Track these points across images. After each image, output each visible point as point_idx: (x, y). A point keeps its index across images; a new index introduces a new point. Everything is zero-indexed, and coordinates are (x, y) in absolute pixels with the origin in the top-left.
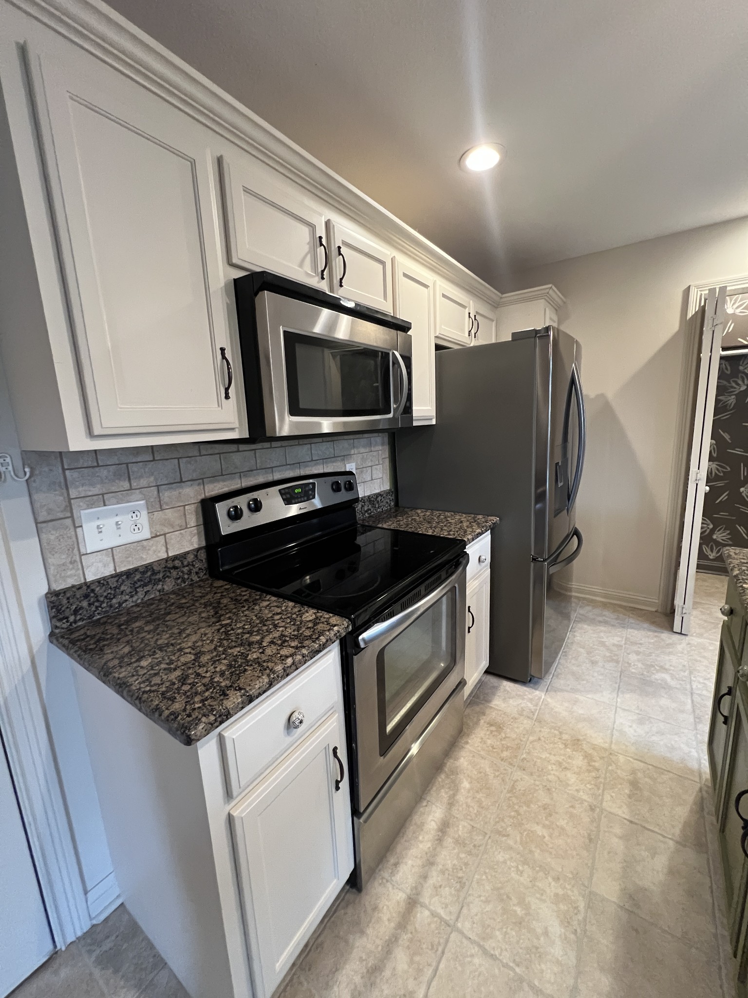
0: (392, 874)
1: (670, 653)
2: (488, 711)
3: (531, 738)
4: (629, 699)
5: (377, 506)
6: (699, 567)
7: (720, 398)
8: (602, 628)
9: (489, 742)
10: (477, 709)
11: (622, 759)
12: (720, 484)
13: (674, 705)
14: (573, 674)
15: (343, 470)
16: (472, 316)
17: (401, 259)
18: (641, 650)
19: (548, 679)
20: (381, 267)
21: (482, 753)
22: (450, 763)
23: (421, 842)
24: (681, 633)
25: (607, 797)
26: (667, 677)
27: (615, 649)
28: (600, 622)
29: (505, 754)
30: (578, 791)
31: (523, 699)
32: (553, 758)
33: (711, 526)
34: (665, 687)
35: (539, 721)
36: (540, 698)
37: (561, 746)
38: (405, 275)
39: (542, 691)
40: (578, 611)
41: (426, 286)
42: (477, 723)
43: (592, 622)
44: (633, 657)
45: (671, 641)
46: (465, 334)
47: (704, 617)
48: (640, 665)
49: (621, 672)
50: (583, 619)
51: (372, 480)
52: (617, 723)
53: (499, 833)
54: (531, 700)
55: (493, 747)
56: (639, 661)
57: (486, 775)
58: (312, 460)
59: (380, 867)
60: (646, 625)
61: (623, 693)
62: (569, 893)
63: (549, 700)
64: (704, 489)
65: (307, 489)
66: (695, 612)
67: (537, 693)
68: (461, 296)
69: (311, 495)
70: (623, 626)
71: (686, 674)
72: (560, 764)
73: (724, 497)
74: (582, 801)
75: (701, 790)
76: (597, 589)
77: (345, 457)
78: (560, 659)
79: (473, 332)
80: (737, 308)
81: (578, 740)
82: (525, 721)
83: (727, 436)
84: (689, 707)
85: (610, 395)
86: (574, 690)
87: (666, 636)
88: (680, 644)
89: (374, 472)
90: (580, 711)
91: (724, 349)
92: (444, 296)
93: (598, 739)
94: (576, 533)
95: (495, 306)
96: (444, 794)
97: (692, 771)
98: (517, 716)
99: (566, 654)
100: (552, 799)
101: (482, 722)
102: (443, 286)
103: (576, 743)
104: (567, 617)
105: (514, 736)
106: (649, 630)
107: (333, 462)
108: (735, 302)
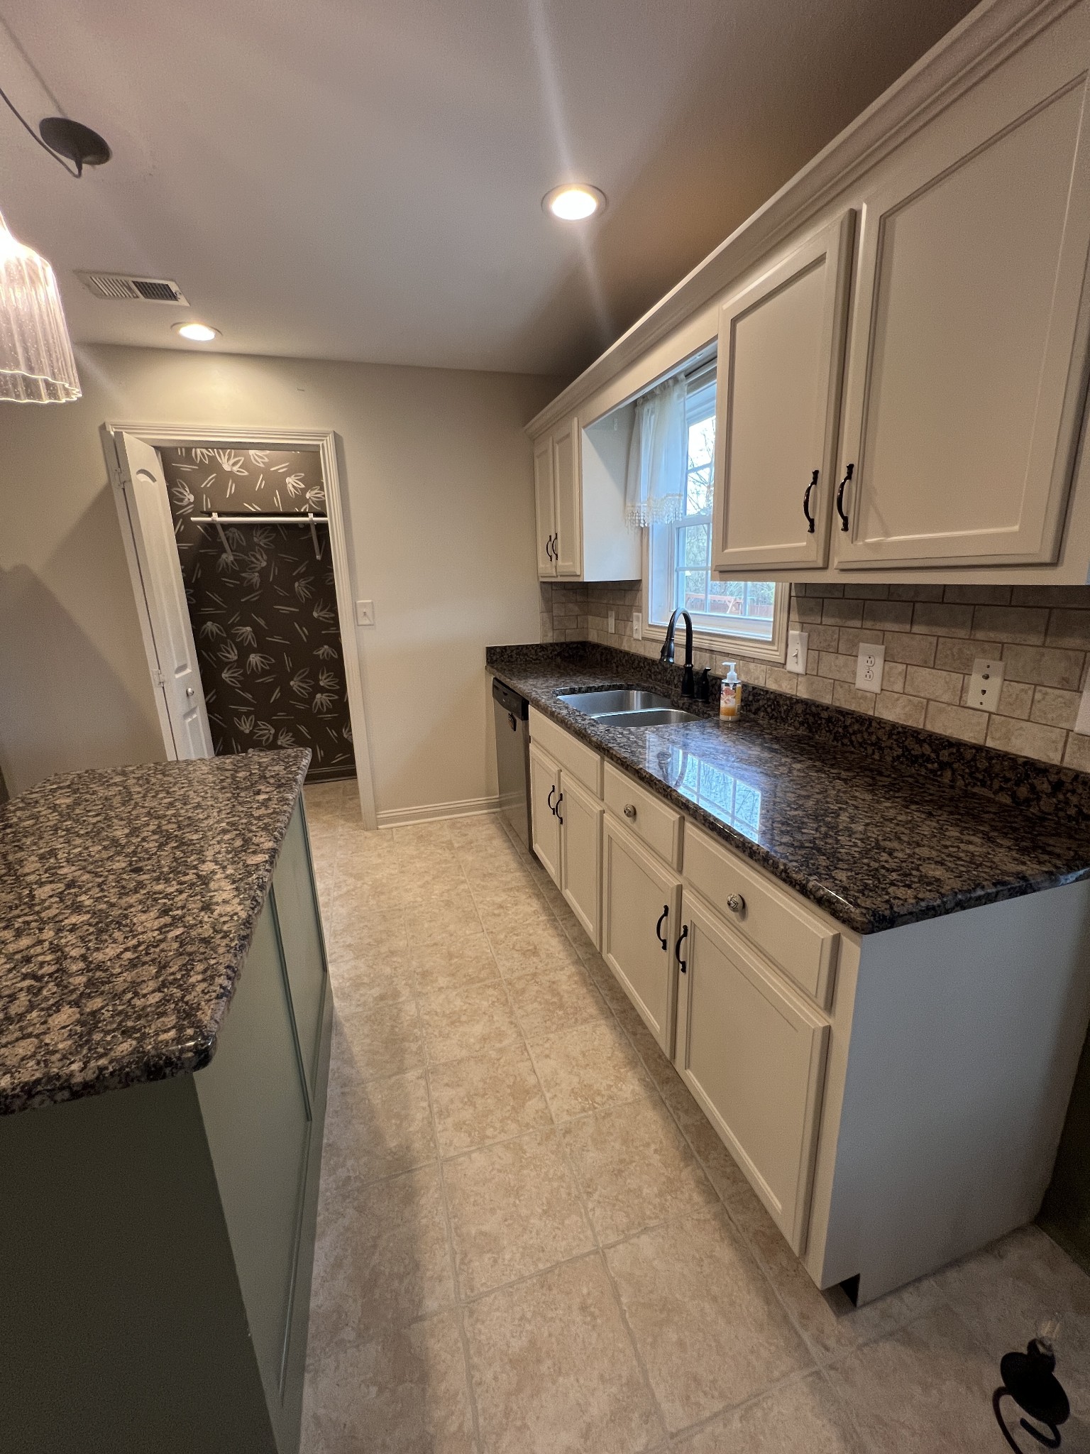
33: (273, 731)
80: (234, 464)
108: (232, 461)
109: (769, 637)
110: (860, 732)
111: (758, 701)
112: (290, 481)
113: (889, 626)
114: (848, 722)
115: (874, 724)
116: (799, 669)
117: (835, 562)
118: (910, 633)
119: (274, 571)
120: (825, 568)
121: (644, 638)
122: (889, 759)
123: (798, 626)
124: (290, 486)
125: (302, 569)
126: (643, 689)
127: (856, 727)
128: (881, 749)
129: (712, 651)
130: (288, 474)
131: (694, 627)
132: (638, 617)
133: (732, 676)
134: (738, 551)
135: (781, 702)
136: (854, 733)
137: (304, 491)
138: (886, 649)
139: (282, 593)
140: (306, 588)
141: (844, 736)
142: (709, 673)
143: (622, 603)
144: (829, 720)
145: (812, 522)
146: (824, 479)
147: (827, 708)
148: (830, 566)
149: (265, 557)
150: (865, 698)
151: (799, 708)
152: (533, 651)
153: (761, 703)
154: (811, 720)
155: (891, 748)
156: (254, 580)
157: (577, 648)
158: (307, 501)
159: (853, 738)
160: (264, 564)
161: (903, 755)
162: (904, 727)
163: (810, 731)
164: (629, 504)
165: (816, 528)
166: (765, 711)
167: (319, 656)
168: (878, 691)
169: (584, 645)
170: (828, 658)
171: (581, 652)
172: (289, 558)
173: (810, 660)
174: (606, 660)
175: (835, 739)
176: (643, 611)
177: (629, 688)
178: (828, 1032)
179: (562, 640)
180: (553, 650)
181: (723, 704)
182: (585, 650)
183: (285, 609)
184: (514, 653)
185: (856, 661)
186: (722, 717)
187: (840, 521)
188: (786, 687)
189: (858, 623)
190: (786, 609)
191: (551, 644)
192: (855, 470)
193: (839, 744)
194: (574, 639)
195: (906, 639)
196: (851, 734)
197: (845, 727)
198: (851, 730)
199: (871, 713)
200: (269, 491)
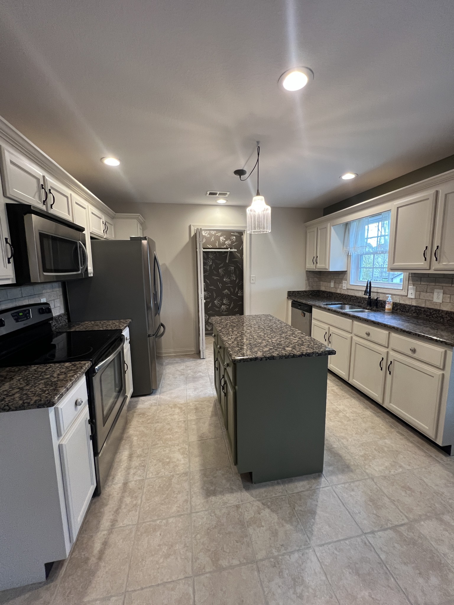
0: (113, 481)
1: (201, 366)
2: (136, 411)
3: (158, 412)
4: (191, 385)
5: (59, 323)
6: (206, 334)
7: (205, 267)
8: (177, 365)
9: (140, 421)
10: (131, 412)
11: (191, 404)
12: (208, 300)
13: (204, 381)
14: (169, 384)
15: (39, 302)
16: (104, 223)
17: (74, 195)
18: (192, 368)
19: (159, 390)
20: (66, 199)
21: (139, 425)
22: (125, 436)
23: (122, 465)
24: (203, 359)
25: (189, 416)
26: (201, 374)
27: (182, 371)
28: (175, 363)
29: (149, 421)
30: (179, 419)
31: (151, 400)
32: (168, 414)
33: (208, 317)
34: (201, 377)
35: (159, 405)
36: (158, 397)
37: (170, 409)
38: (76, 203)
39: (158, 395)
40: (166, 361)
41: (85, 208)
42: (133, 416)
43: (172, 364)
44: (189, 371)
45: (200, 362)
46: (101, 231)
47: (209, 351)
48: (192, 373)
49: (186, 378)
50: (168, 364)
51: (55, 307)
52: (188, 394)
53: (154, 445)
54: (154, 400)
55: (143, 422)
56: (191, 372)
57: (143, 431)
58: (22, 297)
59: (106, 483)
60: (191, 359)
61: (188, 384)
62: (183, 446)
63: (161, 396)
64: (204, 301)
65: (26, 313)
66: (207, 350)
67: (156, 396)
68: (99, 213)
69: (28, 316)
70: (184, 362)
71: (207, 371)
72: (171, 414)
73: (210, 305)
74: (181, 421)
75: (215, 401)
76: (172, 350)
77: (40, 295)
78: (162, 381)
79: (105, 231)
80: (206, 233)
81: (176, 405)
82: (154, 408)
83: (208, 282)
84: (209, 380)
85: (167, 265)
86: (170, 390)
87: (199, 361)
88: (203, 362)
89: (55, 303)
90: (173, 395)
91: (204, 249)
92: (92, 213)
93: (182, 401)
94: (162, 325)
95: (113, 218)
96: (127, 446)
97: (212, 397)
98: (150, 407)
99: (164, 379)
100: (170, 426)
101: (135, 415)
102: (91, 208)
103: (175, 406)
104: (162, 364)
105: (150, 414)
106: (193, 361)
107: (34, 298)
108: (205, 233)
109: (401, 288)
110: (436, 314)
111: (397, 307)
112: (221, 238)
113: (444, 285)
114: (431, 311)
115: (440, 311)
116: (413, 297)
117: (433, 268)
118: (451, 286)
119: (214, 266)
120: (430, 269)
121: (347, 289)
122: (446, 321)
123: (412, 285)
124: (221, 240)
125: (222, 265)
126: (350, 305)
127: (434, 312)
128: (443, 318)
129: (377, 293)
130: (221, 236)
131: (372, 286)
132: (345, 282)
133: (390, 300)
134: (397, 264)
135: (406, 307)
136: (434, 314)
137: (225, 241)
138: (444, 291)
139: (215, 273)
140: (223, 271)
141: (430, 315)
142: (378, 299)
143: (338, 278)
144: (424, 311)
145: (425, 258)
146: (429, 248)
147: (424, 308)
148: (431, 269)
149: (212, 261)
150: (436, 304)
151: (413, 308)
152: (303, 293)
153: (398, 307)
154: (418, 311)
155: (446, 318)
156: (207, 269)
157: (317, 292)
158: (225, 244)
159: (433, 316)
160: (211, 263)
161: (451, 319)
162: (451, 312)
163: (417, 314)
164: (345, 248)
165: (427, 260)
166: (400, 310)
167: (224, 293)
168: (441, 302)
169: (319, 291)
170: (423, 294)
171: (318, 294)
172: (219, 262)
173: (417, 294)
174: (330, 296)
175: (427, 316)
176: (348, 280)
177: (345, 304)
178: (443, 375)
179: (312, 290)
180: (309, 293)
181: (386, 307)
182: (319, 293)
183: (215, 278)
184: (297, 293)
185: (433, 294)
186: (386, 311)
187: (435, 259)
188: (408, 302)
189: (434, 284)
190: (408, 280)
191: (309, 291)
192: (439, 247)
193: (428, 318)
194: (316, 289)
195: (450, 288)
196: (432, 315)
197: (431, 313)
198: (432, 314)
199: (439, 308)
200: (215, 242)
